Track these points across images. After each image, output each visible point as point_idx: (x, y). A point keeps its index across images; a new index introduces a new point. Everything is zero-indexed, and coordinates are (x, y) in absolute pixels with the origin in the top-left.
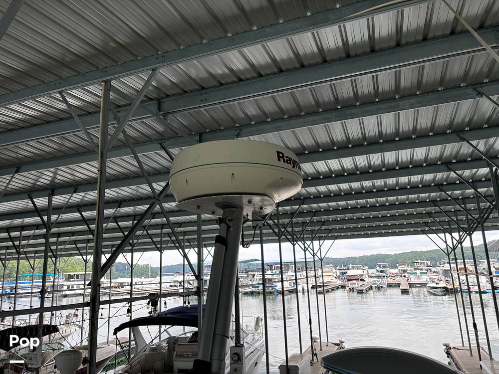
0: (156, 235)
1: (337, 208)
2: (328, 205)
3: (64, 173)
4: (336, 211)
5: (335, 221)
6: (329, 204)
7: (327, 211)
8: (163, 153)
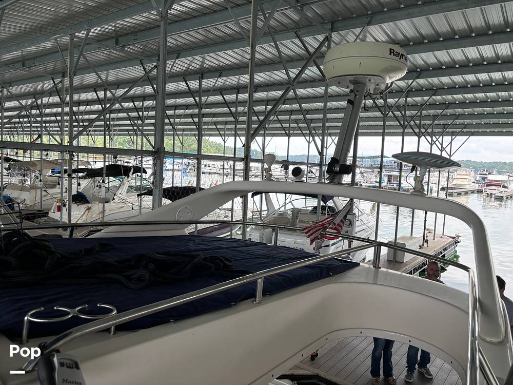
0: (285, 121)
1: (475, 100)
2: (464, 97)
3: (213, 59)
4: (473, 104)
5: (471, 116)
6: (465, 95)
7: (463, 104)
8: (297, 41)
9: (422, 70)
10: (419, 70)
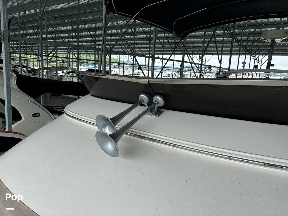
9: (259, 25)
10: (258, 25)
